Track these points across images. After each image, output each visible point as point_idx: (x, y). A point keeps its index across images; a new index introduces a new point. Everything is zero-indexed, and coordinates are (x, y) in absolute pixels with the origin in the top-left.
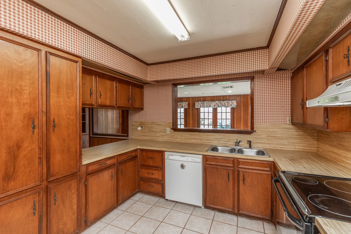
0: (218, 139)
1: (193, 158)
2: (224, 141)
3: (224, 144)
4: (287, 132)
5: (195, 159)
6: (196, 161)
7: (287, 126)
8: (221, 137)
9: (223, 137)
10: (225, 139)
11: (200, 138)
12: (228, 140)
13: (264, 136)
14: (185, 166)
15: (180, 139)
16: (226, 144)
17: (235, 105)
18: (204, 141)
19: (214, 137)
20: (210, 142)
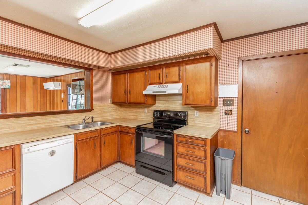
0: (64, 119)
1: (64, 140)
2: (70, 121)
3: (70, 123)
4: (109, 108)
5: (67, 140)
6: (69, 142)
7: (110, 105)
8: (67, 117)
9: (69, 117)
10: (71, 118)
11: (43, 122)
12: (74, 119)
13: (98, 112)
14: (56, 152)
15: (9, 128)
16: (72, 123)
17: (9, 86)
18: (49, 124)
19: (60, 118)
20: (55, 124)
